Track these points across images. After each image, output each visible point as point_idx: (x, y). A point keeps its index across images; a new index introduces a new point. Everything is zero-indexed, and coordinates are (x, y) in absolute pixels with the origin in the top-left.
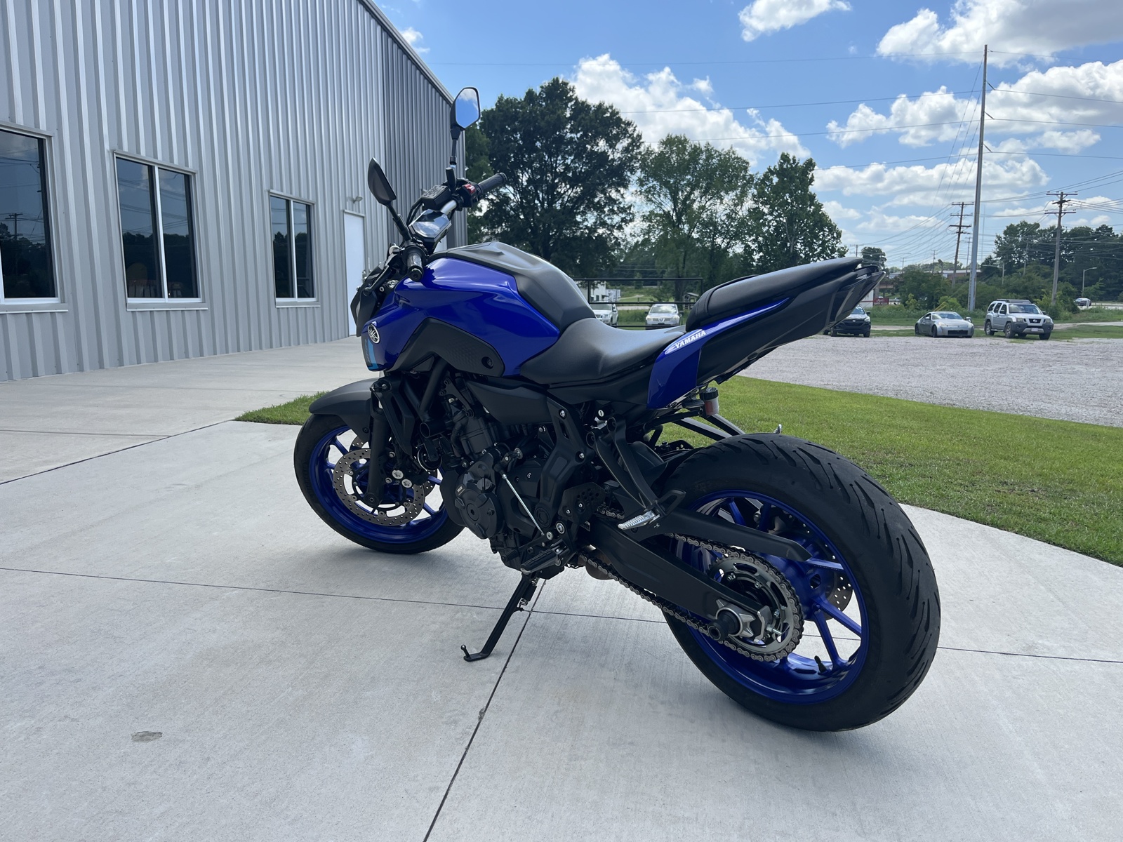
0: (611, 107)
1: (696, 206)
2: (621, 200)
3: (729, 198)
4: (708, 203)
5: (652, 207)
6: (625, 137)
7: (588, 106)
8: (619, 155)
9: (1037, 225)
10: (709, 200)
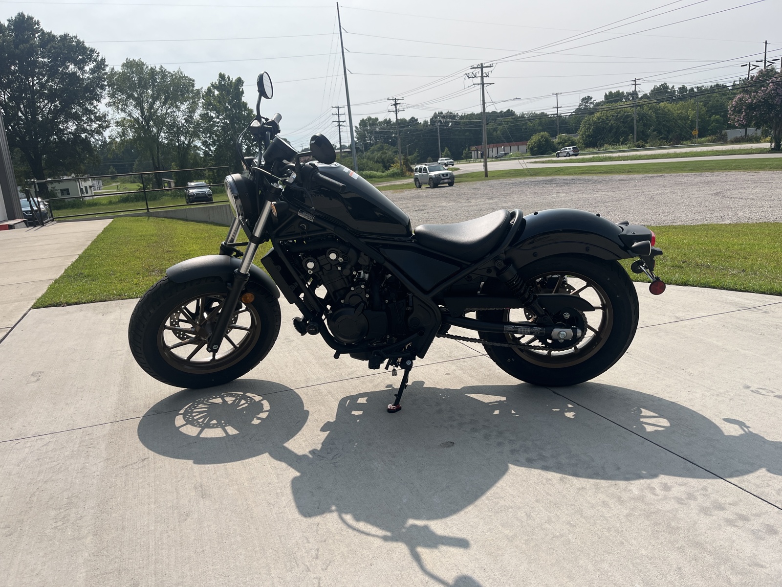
0: (76, 37)
1: (159, 113)
2: (96, 110)
3: (184, 107)
4: (168, 111)
5: (123, 115)
6: (90, 61)
7: (54, 37)
8: (87, 75)
9: (377, 119)
10: (169, 108)
